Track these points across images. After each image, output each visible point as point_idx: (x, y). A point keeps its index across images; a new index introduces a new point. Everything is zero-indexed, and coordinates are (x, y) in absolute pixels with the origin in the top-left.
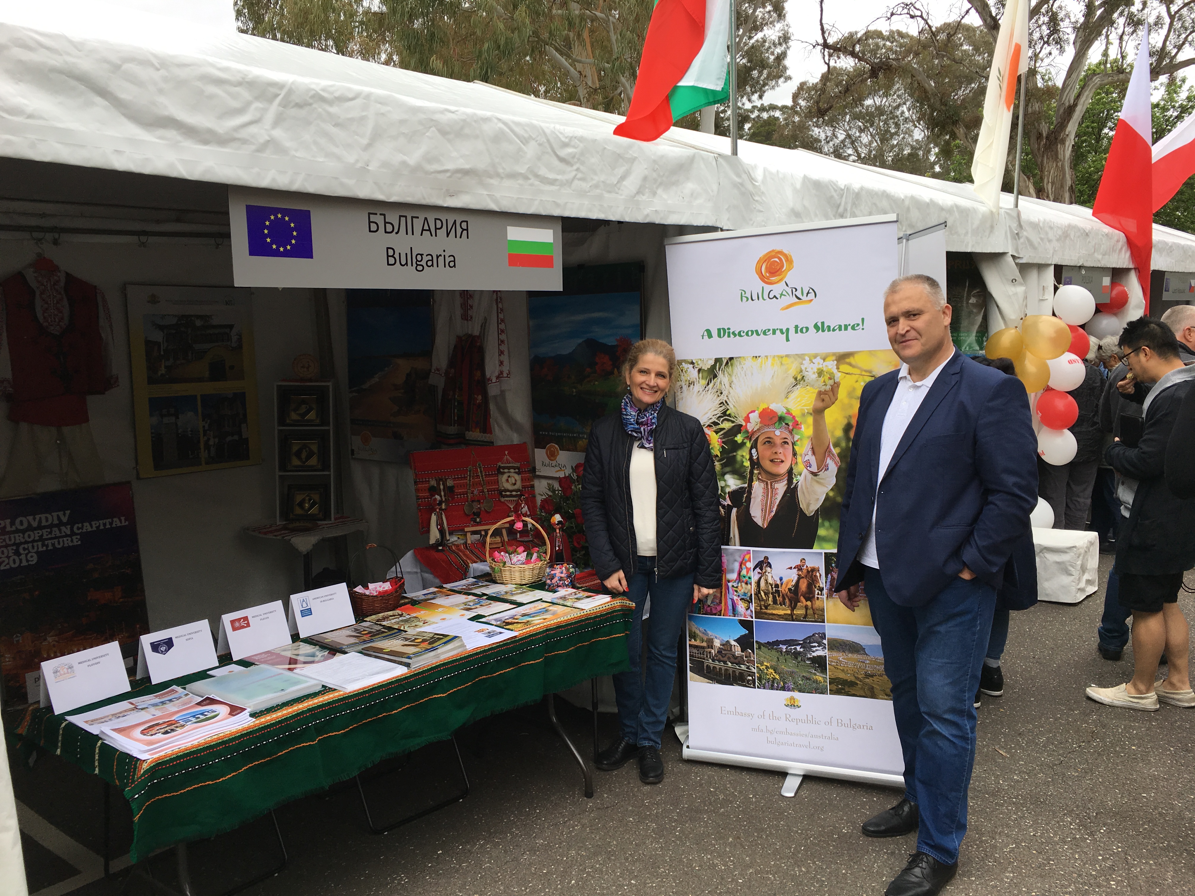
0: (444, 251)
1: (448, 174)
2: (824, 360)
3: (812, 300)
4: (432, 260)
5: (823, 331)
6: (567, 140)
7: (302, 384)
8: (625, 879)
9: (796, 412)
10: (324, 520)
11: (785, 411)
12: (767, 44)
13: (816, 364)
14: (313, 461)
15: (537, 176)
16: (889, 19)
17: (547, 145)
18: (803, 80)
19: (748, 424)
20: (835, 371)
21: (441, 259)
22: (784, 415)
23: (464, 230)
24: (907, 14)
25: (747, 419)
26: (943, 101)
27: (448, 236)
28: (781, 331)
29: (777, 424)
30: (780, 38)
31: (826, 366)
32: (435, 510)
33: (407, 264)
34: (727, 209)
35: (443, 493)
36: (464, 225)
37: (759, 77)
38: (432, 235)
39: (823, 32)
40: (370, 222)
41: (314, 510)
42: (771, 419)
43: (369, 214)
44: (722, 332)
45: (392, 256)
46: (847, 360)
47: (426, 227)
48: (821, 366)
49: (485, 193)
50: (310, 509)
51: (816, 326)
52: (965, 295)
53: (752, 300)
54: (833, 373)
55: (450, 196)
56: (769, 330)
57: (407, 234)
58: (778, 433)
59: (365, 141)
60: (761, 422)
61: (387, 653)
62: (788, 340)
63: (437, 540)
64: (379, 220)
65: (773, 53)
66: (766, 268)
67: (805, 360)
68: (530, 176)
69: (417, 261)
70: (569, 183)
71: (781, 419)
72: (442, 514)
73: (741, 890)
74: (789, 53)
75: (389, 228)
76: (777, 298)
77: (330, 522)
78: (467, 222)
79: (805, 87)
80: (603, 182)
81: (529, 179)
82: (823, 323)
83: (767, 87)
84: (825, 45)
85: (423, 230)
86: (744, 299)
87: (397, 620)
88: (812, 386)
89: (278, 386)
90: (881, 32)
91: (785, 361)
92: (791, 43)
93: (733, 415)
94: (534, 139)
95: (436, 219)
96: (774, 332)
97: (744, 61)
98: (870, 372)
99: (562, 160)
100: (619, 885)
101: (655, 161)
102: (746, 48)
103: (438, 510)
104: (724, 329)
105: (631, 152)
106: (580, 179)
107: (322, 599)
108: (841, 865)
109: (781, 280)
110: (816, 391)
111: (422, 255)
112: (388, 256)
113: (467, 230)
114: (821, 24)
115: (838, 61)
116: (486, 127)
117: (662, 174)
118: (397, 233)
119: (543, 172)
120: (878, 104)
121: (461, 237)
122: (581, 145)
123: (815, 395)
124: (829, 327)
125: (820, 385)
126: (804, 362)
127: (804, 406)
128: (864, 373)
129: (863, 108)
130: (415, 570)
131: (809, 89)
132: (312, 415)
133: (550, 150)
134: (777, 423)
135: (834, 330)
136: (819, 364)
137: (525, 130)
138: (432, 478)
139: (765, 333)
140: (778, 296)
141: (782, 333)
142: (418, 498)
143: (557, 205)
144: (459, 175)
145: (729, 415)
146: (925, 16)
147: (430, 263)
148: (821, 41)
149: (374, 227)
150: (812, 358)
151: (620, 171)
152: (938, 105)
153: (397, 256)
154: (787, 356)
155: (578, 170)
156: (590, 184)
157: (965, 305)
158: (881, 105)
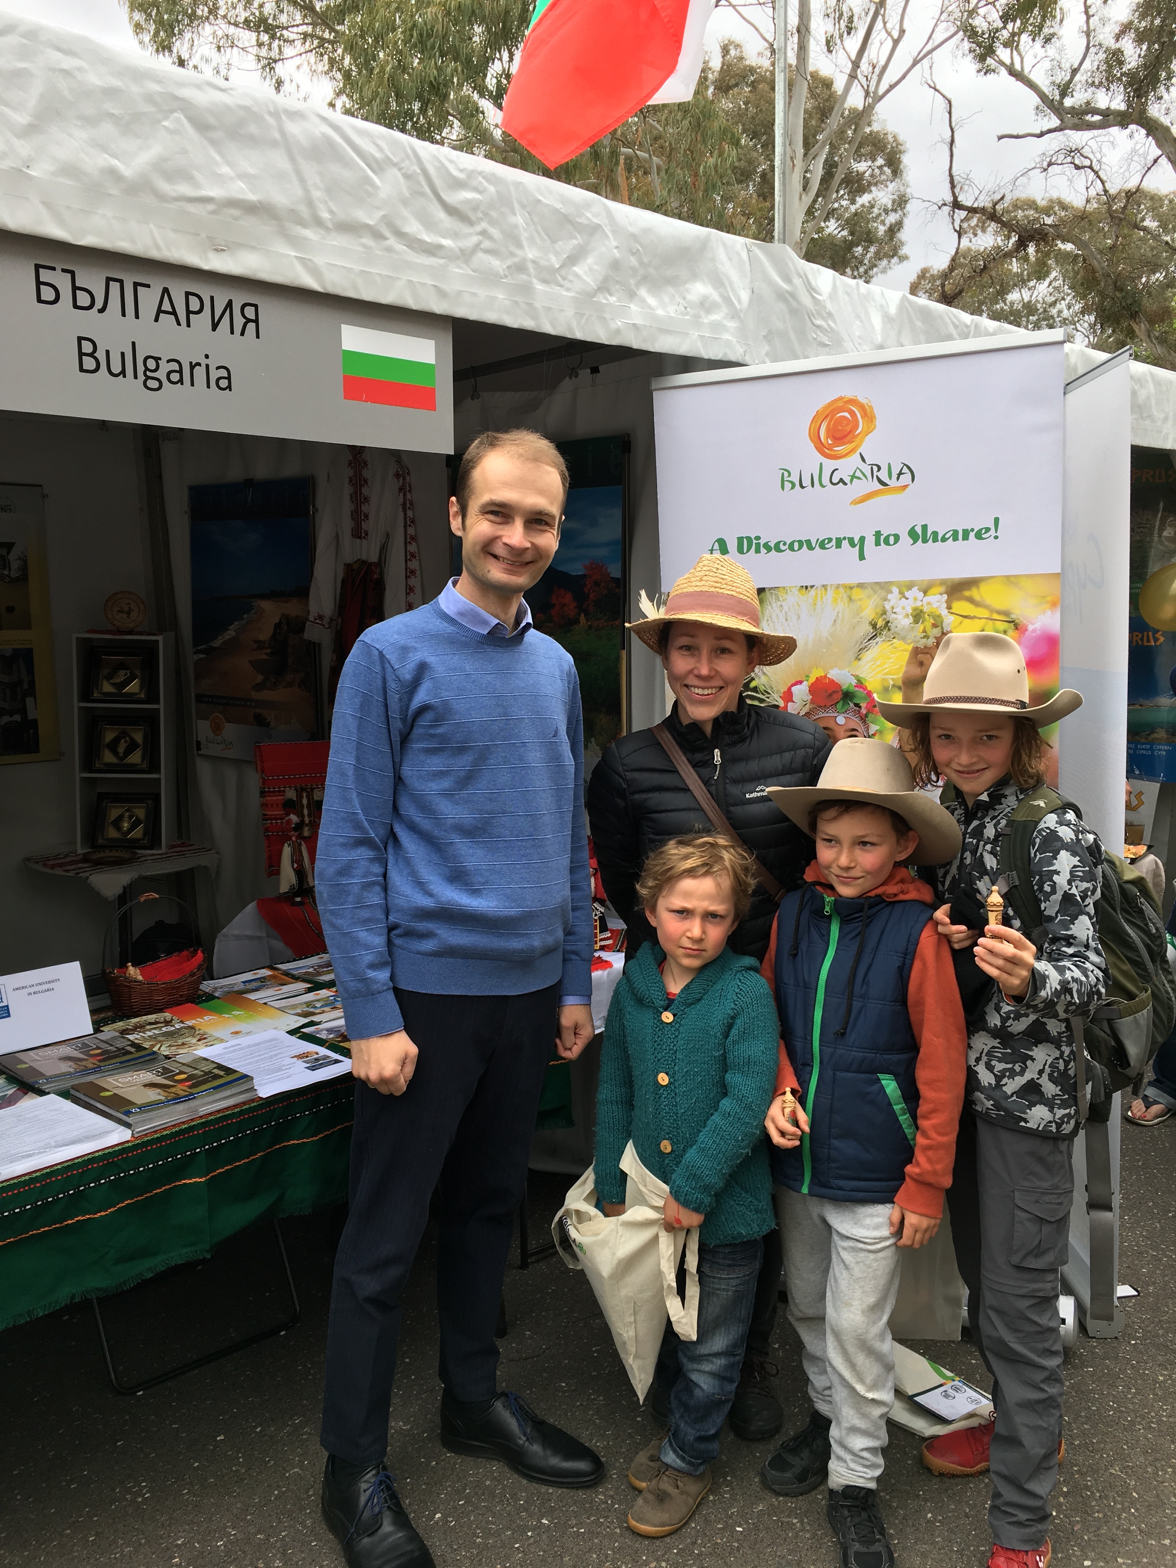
0: (207, 357)
1: (211, 207)
2: (925, 592)
3: (906, 486)
4: (180, 372)
5: (925, 541)
6: (462, 176)
7: (118, 637)
8: (531, 1516)
9: (873, 684)
10: (151, 848)
11: (854, 682)
12: (876, 211)
13: (911, 601)
14: (135, 758)
15: (400, 235)
16: (1045, 170)
17: (422, 179)
18: (923, 266)
19: (790, 704)
20: (944, 612)
21: (200, 372)
22: (852, 689)
23: (248, 321)
24: (1071, 163)
25: (788, 696)
26: (1119, 284)
27: (214, 329)
28: (851, 542)
29: (839, 706)
30: (894, 201)
31: (929, 603)
32: (290, 839)
33: (123, 373)
34: (765, 337)
35: (306, 812)
36: (250, 312)
37: (864, 255)
38: (179, 324)
39: (953, 186)
40: (39, 283)
41: (137, 833)
42: (830, 695)
43: (38, 267)
44: (746, 544)
45: (91, 355)
46: (967, 593)
47: (166, 306)
48: (919, 604)
49: (293, 254)
50: (130, 830)
51: (913, 534)
52: (1157, 523)
53: (802, 487)
54: (939, 616)
55: (217, 250)
56: (830, 540)
57: (124, 315)
58: (841, 720)
59: (21, 119)
60: (812, 702)
61: (104, 1101)
62: (862, 557)
63: (292, 887)
64: (63, 283)
65: (883, 223)
66: (828, 429)
67: (891, 592)
68: (387, 233)
69: (147, 369)
70: (465, 256)
71: (847, 696)
72: (300, 844)
73: (738, 1549)
74: (907, 222)
75: (83, 299)
76: (845, 484)
77: (159, 852)
78: (256, 306)
79: (928, 275)
80: (533, 262)
81: (386, 239)
82: (925, 527)
83: (875, 270)
84: (956, 205)
85: (160, 311)
86: (788, 485)
87: (156, 1032)
88: (903, 639)
89: (77, 638)
90: (1034, 202)
91: (857, 594)
92: (909, 207)
93: (762, 688)
94: (395, 165)
95: (188, 294)
96: (839, 545)
97: (845, 233)
98: (1006, 613)
99: (451, 211)
100: (519, 1526)
101: (634, 237)
102: (847, 215)
103: (294, 839)
104: (749, 539)
105: (589, 215)
106: (487, 251)
107: (32, 990)
108: (926, 1500)
109: (852, 451)
110: (910, 647)
111: (157, 359)
112: (81, 354)
113: (256, 321)
114: (951, 176)
115: (974, 240)
116: (293, 128)
117: (646, 260)
118: (101, 311)
119: (413, 227)
120: (1026, 299)
121: (242, 334)
122: (492, 189)
123: (906, 655)
124: (935, 534)
125: (917, 636)
126: (890, 596)
127: (886, 674)
128: (995, 616)
129: (1006, 304)
130: (258, 934)
131: (933, 278)
132: (133, 687)
133: (427, 190)
134: (841, 703)
135: (944, 539)
136: (915, 599)
137: (377, 146)
138: (290, 787)
139: (822, 546)
140: (847, 480)
141: (853, 545)
142: (265, 818)
143: (442, 294)
144: (236, 212)
145: (755, 689)
146: (1096, 168)
147: (175, 377)
148: (949, 198)
149: (48, 294)
150: (904, 589)
151: (568, 246)
152: (1110, 290)
153: (101, 355)
154: (861, 586)
155: (483, 233)
156: (509, 262)
157: (1156, 539)
158: (1030, 301)
